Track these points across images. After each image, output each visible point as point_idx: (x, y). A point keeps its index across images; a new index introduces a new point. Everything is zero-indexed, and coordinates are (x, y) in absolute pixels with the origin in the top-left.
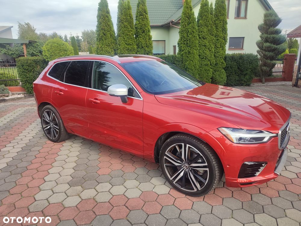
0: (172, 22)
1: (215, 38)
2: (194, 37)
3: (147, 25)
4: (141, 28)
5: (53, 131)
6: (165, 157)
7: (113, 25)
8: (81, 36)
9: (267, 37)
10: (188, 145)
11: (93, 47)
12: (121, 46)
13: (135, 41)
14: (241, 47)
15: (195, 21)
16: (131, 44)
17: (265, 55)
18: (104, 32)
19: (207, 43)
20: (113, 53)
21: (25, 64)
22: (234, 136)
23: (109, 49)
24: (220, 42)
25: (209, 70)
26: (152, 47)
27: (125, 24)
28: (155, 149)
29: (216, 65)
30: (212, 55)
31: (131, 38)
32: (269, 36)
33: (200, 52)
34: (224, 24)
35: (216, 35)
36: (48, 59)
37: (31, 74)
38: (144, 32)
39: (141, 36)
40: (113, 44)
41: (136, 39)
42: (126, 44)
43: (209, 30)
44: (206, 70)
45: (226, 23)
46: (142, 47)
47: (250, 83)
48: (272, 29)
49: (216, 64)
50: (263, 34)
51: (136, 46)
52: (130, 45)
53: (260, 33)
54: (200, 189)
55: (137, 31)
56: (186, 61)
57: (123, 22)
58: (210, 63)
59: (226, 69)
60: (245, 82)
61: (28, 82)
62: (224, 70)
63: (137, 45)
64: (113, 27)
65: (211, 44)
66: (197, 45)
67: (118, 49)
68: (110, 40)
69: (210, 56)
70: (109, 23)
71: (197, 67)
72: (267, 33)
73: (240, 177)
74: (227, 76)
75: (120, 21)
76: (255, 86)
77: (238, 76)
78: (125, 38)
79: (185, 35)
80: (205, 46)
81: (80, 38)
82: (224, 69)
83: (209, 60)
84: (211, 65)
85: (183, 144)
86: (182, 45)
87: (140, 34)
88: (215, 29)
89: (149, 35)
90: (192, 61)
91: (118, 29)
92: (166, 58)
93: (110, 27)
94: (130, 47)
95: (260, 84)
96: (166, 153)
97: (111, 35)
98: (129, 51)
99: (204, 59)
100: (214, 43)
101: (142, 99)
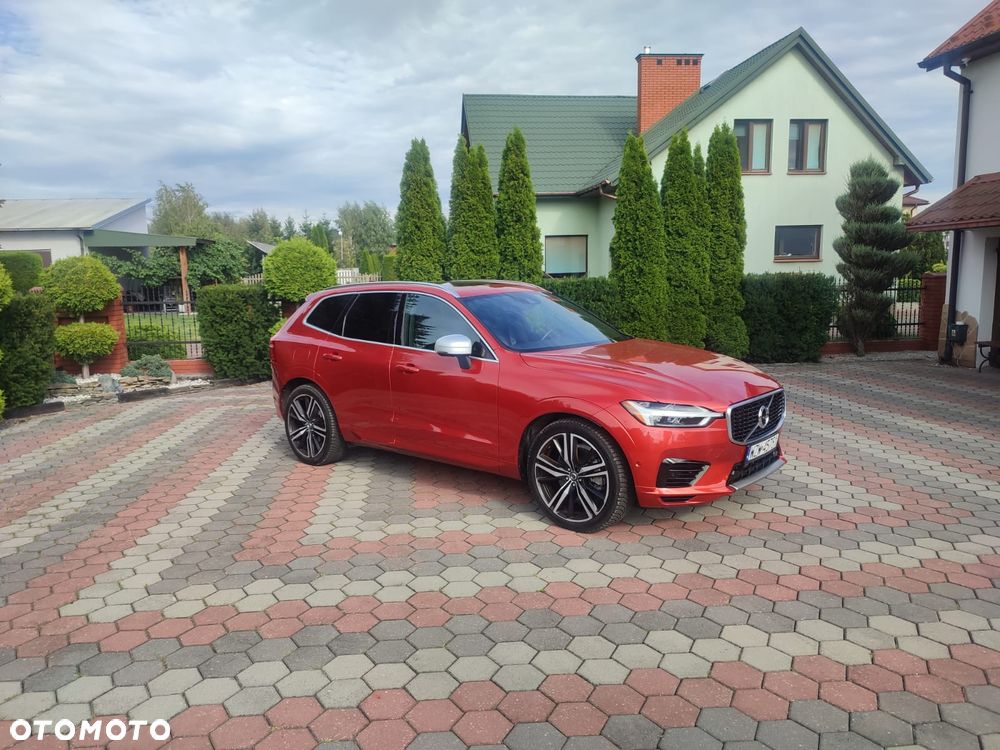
0: (605, 186)
1: (710, 234)
2: (654, 230)
3: (528, 203)
4: (512, 211)
5: (312, 439)
6: (537, 465)
7: (439, 204)
8: (337, 222)
9: (860, 229)
10: (572, 435)
11: (371, 252)
12: (459, 257)
13: (497, 242)
14: (814, 254)
15: (655, 191)
16: (485, 250)
17: (857, 277)
18: (417, 220)
19: (687, 246)
20: (438, 274)
21: (218, 303)
22: (648, 414)
23: (427, 264)
24: (725, 245)
25: (696, 318)
26: (540, 259)
27: (471, 200)
28: (519, 451)
29: (715, 303)
30: (704, 277)
31: (486, 237)
32: (865, 226)
33: (669, 271)
34: (733, 197)
35: (714, 226)
36: (276, 291)
37: (230, 327)
38: (519, 220)
39: (511, 230)
40: (439, 252)
41: (499, 237)
42: (473, 251)
43: (692, 214)
44: (687, 319)
45: (740, 196)
46: (515, 259)
47: (817, 354)
48: (872, 208)
49: (718, 302)
50: (849, 221)
51: (498, 257)
52: (484, 253)
53: (841, 220)
54: (597, 513)
55: (501, 217)
56: (634, 293)
57: (465, 196)
58: (700, 297)
59: (745, 314)
60: (802, 349)
61: (222, 348)
62: (739, 318)
63: (501, 254)
64: (440, 209)
65: (700, 249)
66: (662, 253)
67: (451, 265)
68: (432, 241)
69: (697, 279)
70: (430, 201)
71: (664, 309)
72: (858, 219)
73: (659, 485)
74: (751, 336)
75: (458, 194)
76: (834, 361)
77: (781, 333)
78: (470, 235)
79: (630, 227)
80: (683, 253)
81: (333, 225)
82: (740, 314)
83: (696, 291)
84: (701, 304)
85: (565, 434)
86: (622, 252)
87: (509, 226)
88: (710, 210)
89: (533, 228)
90: (650, 294)
91: (451, 214)
92: (577, 286)
93: (433, 211)
94: (482, 259)
95: (848, 358)
96: (538, 457)
97: (434, 230)
98: (482, 271)
99: (682, 289)
100: (709, 244)
101: (497, 361)
